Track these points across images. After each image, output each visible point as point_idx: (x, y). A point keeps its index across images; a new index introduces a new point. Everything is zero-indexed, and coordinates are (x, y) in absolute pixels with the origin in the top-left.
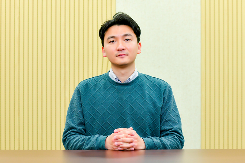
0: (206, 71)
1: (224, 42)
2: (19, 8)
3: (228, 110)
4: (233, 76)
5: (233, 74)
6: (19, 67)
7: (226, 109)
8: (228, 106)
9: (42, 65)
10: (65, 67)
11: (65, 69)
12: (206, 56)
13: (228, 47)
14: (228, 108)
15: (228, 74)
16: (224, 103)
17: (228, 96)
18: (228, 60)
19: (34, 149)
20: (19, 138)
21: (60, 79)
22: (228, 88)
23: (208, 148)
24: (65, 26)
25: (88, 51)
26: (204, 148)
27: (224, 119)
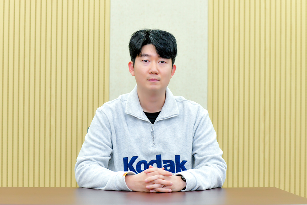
0: (213, 97)
3: (238, 142)
4: (244, 103)
5: (244, 100)
7: (236, 140)
12: (213, 78)
13: (239, 68)
15: (239, 100)
16: (233, 134)
17: (239, 126)
18: (239, 84)
21: (45, 104)
22: (239, 115)
27: (233, 152)
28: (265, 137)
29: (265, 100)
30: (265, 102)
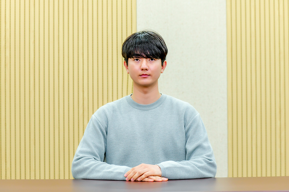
1: (251, 65)
2: (34, 31)
3: (256, 138)
4: (261, 102)
6: (35, 94)
7: (254, 136)
8: (257, 133)
9: (59, 91)
10: (83, 94)
11: (83, 96)
13: (256, 71)
14: (257, 136)
15: (256, 99)
19: (51, 179)
20: (35, 169)
21: (78, 106)
23: (235, 176)
24: (83, 50)
25: (108, 76)
26: (231, 176)
27: (252, 148)
28: (280, 133)
29: (280, 99)
30: (280, 101)
